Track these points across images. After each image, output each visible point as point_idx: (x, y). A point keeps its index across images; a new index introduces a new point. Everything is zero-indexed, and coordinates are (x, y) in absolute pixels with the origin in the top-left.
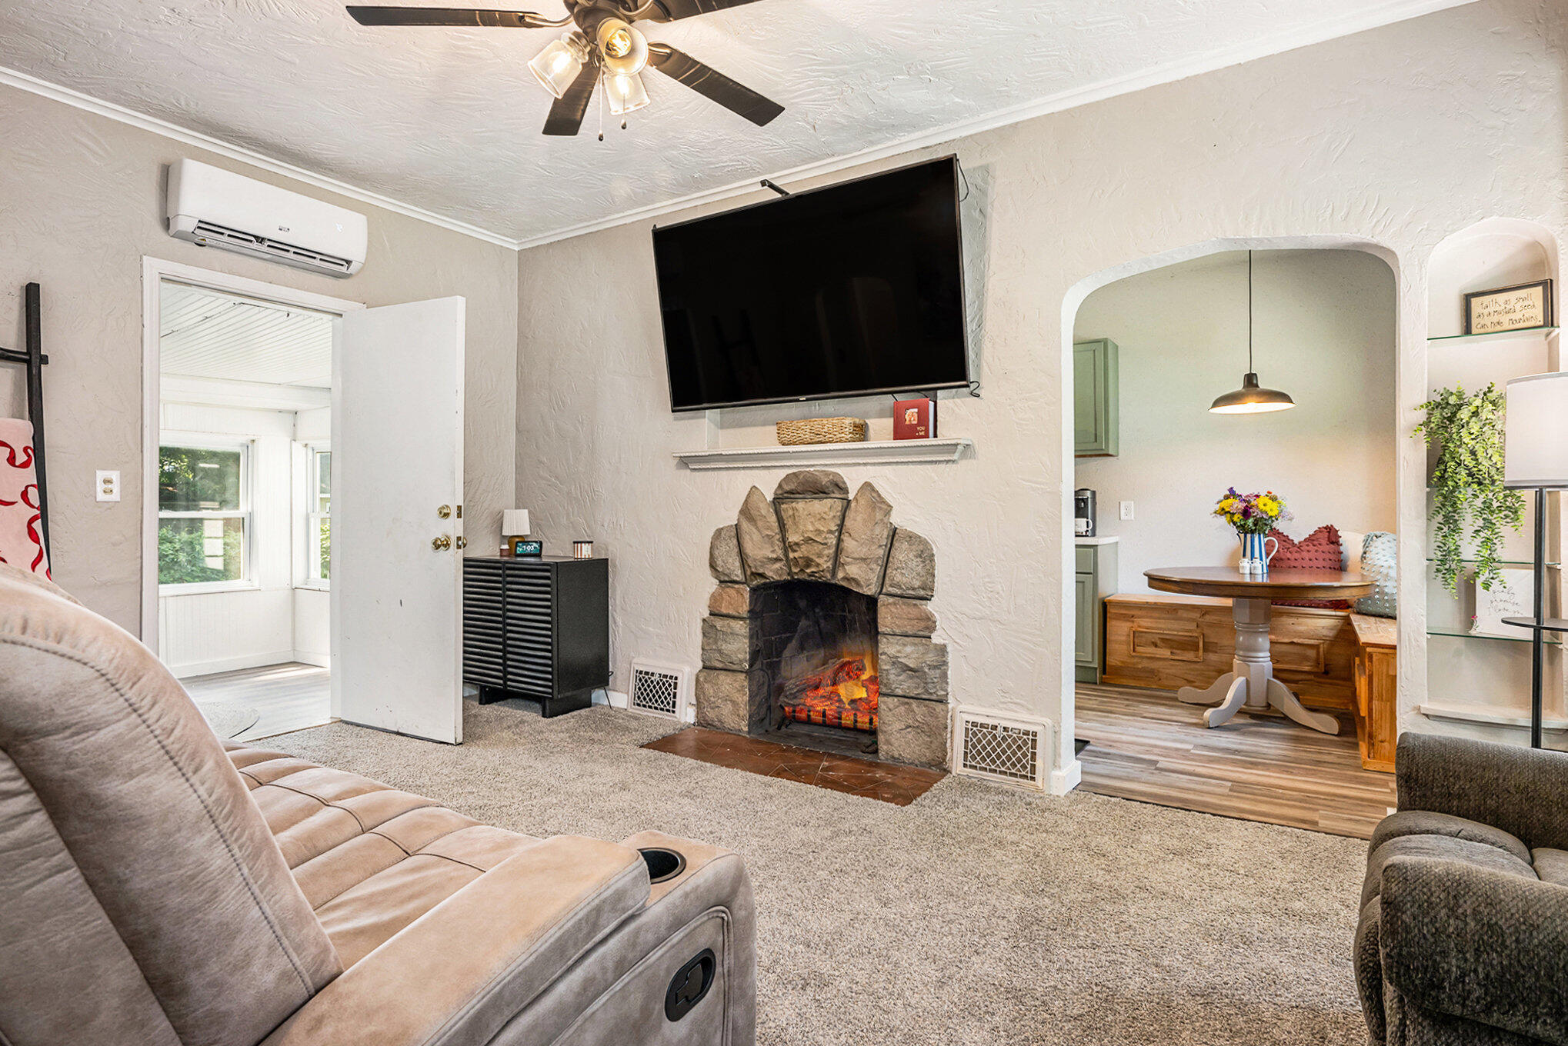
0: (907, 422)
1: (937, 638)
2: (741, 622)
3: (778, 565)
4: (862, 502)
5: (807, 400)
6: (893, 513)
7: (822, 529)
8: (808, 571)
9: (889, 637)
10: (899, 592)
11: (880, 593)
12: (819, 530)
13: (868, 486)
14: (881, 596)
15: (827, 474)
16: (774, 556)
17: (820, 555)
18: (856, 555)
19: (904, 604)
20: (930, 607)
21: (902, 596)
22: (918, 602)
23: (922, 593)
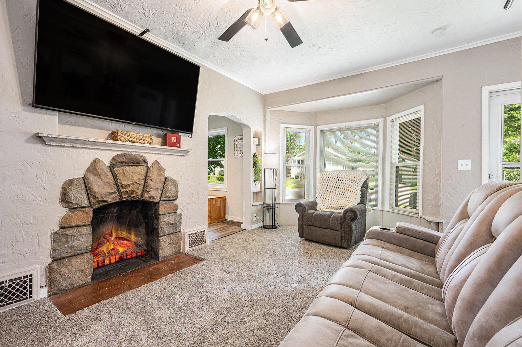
0: (172, 141)
1: (178, 212)
2: (86, 227)
3: (114, 195)
4: (155, 168)
5: (136, 124)
6: (166, 172)
7: (140, 178)
8: (132, 196)
9: (164, 215)
10: (167, 199)
11: (160, 200)
12: (139, 179)
13: (156, 162)
14: (161, 201)
15: (141, 156)
16: (113, 191)
17: (138, 189)
18: (154, 188)
19: (168, 203)
20: (176, 202)
21: (168, 200)
22: (173, 201)
23: (175, 198)
